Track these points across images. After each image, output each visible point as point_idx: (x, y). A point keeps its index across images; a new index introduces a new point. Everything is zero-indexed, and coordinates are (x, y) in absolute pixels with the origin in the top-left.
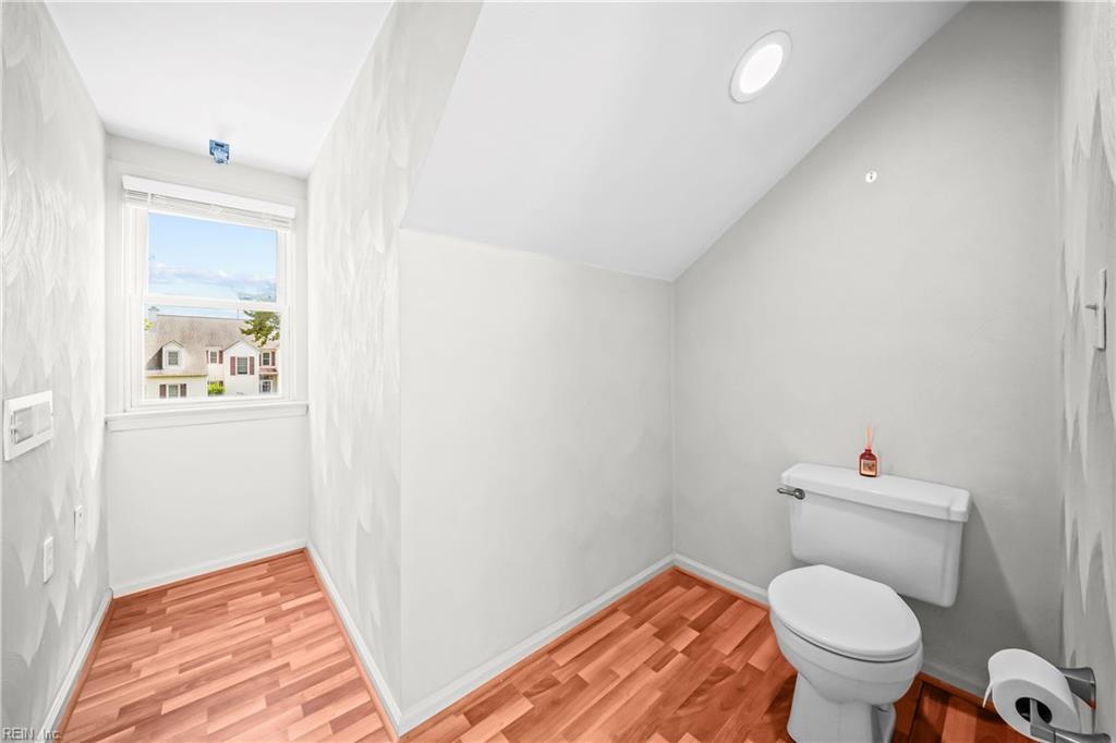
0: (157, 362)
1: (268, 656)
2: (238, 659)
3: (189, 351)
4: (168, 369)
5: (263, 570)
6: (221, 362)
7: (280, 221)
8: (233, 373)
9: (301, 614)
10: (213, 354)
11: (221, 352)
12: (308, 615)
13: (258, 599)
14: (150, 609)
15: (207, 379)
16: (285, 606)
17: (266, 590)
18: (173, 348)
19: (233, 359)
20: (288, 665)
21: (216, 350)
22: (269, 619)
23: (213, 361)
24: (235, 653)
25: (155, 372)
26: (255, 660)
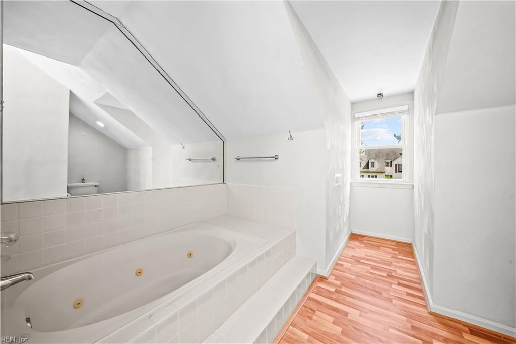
0: (367, 167)
1: (390, 266)
2: (381, 261)
3: (379, 163)
4: (371, 169)
5: (394, 243)
6: (391, 166)
7: (403, 112)
8: (396, 172)
9: (404, 261)
10: (388, 163)
11: (391, 162)
12: (406, 263)
13: (390, 250)
14: (360, 239)
15: (385, 174)
16: (399, 257)
17: (393, 249)
18: (372, 161)
19: (396, 165)
20: (396, 271)
21: (389, 161)
22: (392, 257)
23: (388, 166)
24: (381, 260)
25: (366, 170)
26: (386, 264)
